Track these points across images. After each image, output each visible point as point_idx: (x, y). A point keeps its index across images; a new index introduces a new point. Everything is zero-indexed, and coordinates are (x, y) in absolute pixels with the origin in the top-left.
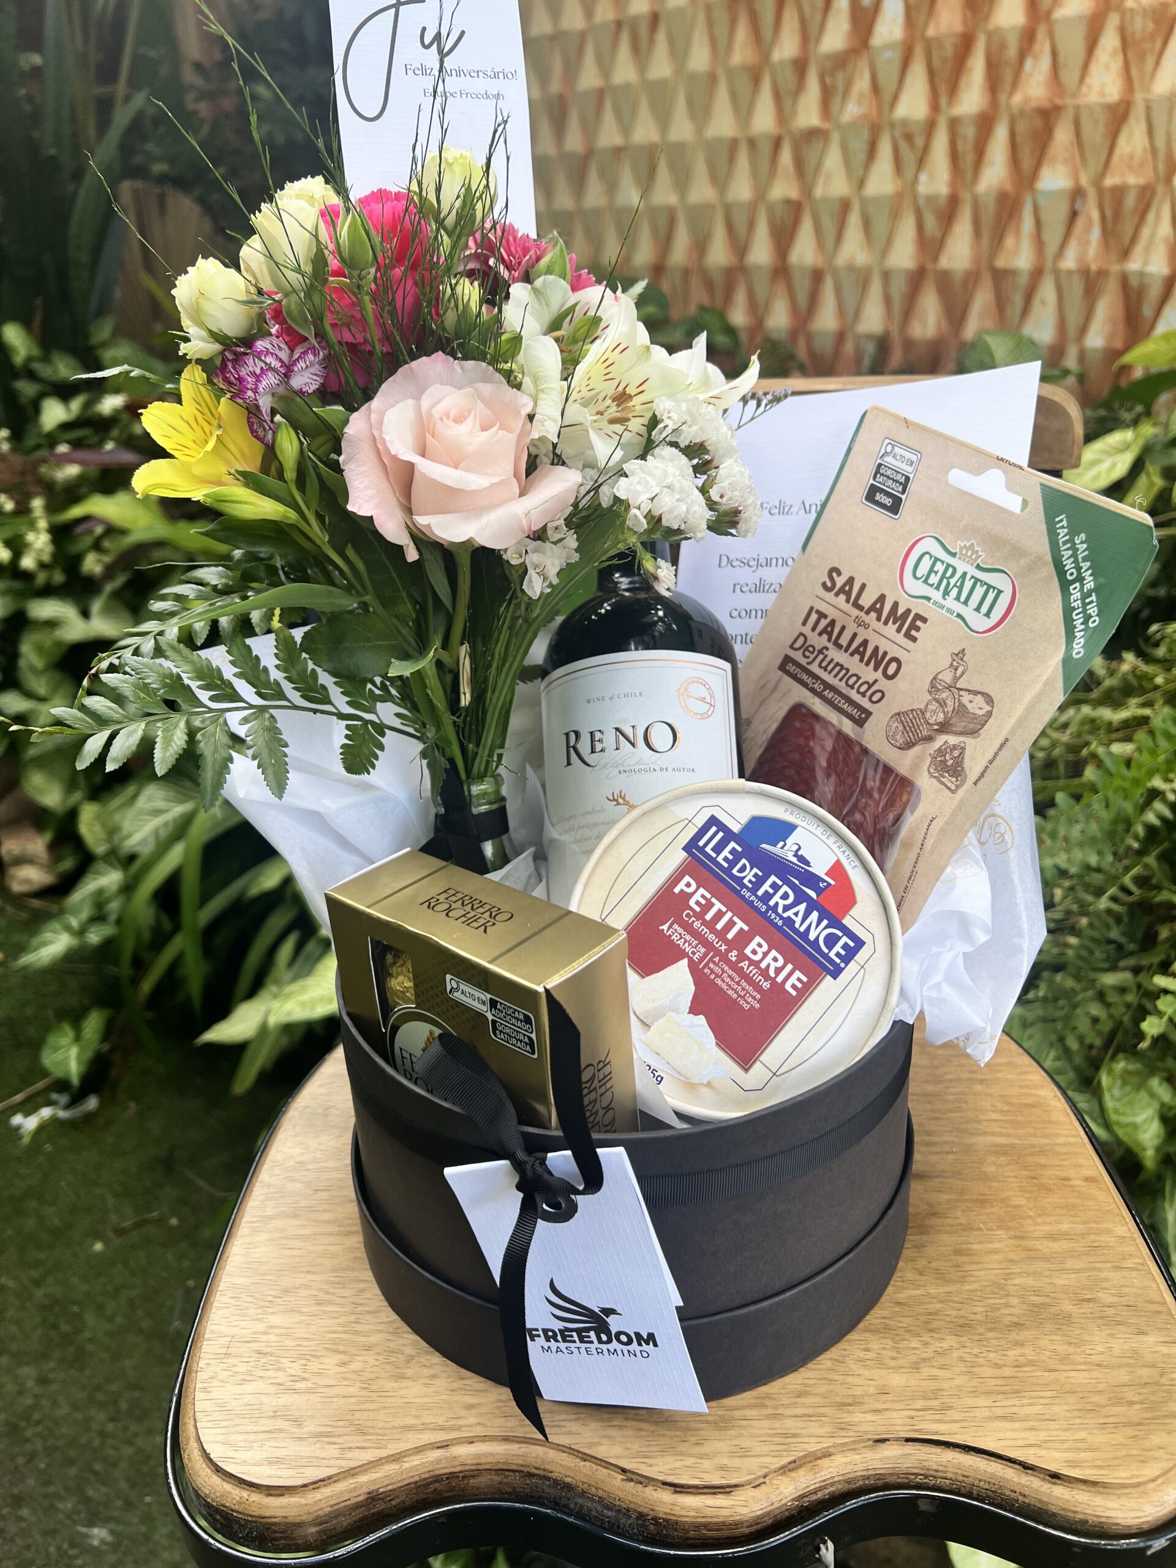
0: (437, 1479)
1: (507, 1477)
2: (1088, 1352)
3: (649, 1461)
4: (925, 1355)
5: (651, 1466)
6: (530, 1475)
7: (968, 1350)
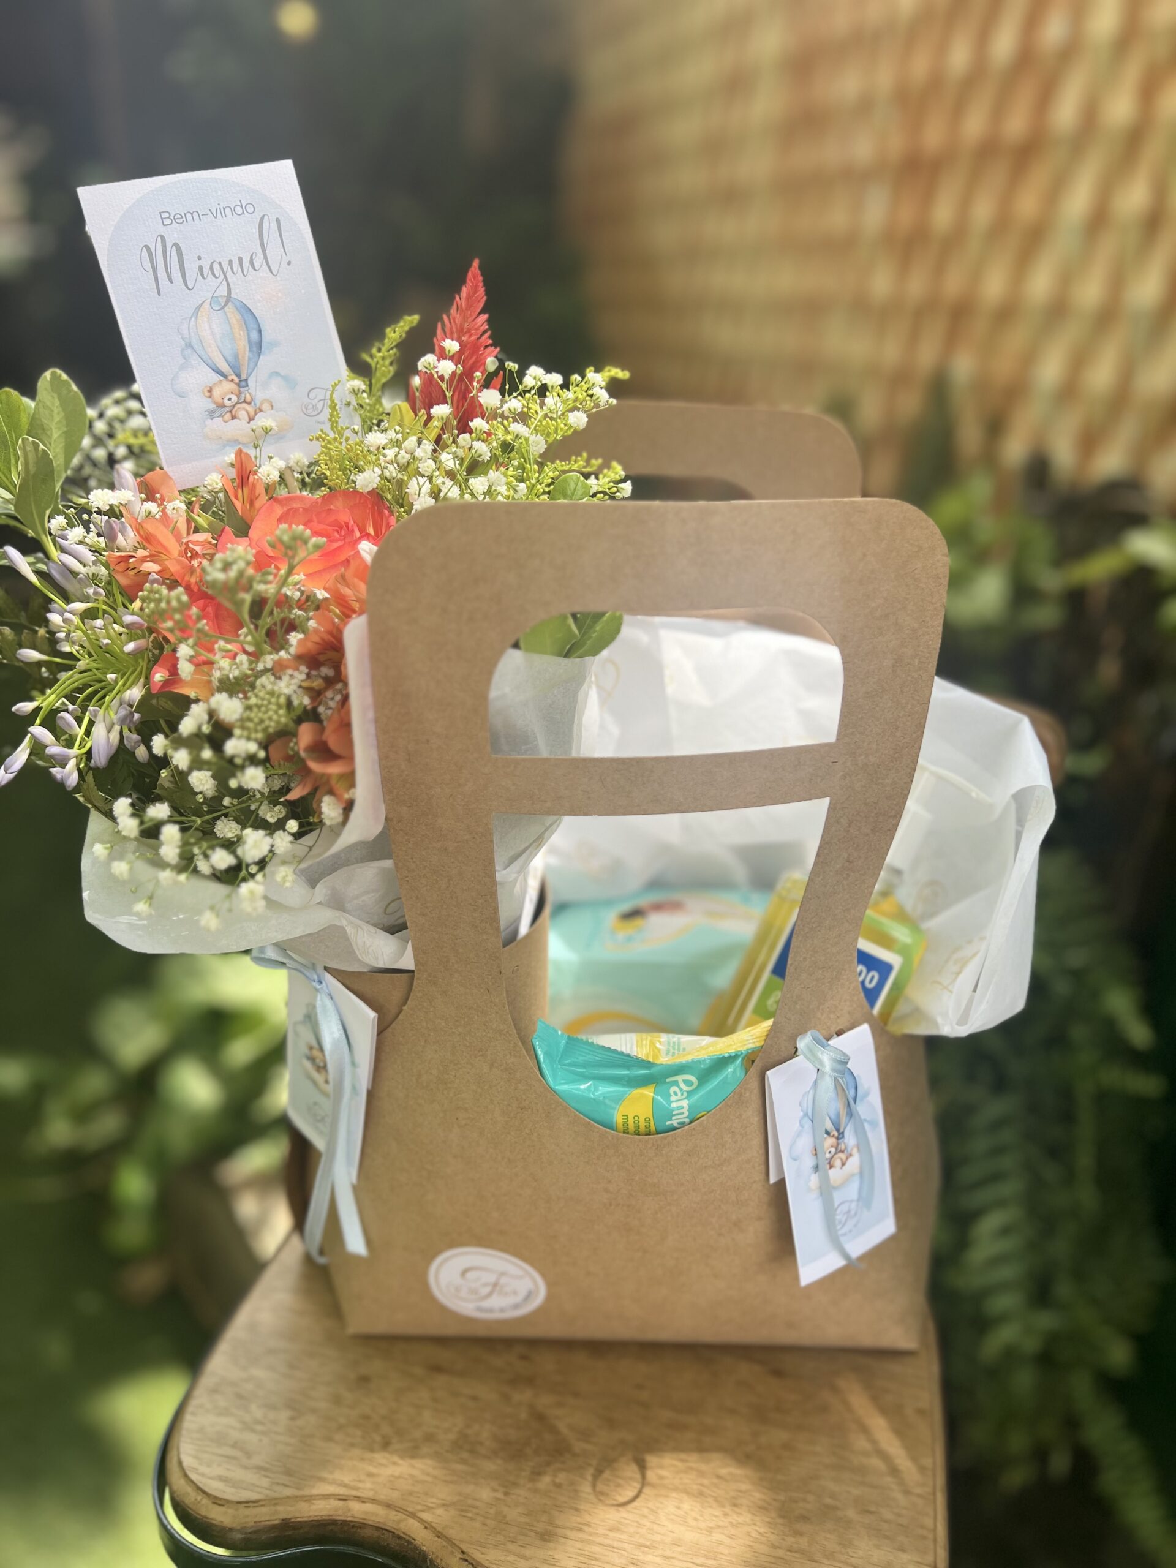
0: (334, 1522)
1: (383, 1534)
2: (851, 1554)
3: (483, 1550)
4: (721, 1524)
5: (483, 1554)
6: (399, 1538)
7: (757, 1528)
